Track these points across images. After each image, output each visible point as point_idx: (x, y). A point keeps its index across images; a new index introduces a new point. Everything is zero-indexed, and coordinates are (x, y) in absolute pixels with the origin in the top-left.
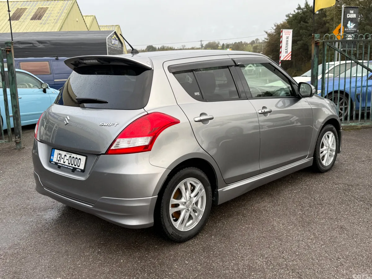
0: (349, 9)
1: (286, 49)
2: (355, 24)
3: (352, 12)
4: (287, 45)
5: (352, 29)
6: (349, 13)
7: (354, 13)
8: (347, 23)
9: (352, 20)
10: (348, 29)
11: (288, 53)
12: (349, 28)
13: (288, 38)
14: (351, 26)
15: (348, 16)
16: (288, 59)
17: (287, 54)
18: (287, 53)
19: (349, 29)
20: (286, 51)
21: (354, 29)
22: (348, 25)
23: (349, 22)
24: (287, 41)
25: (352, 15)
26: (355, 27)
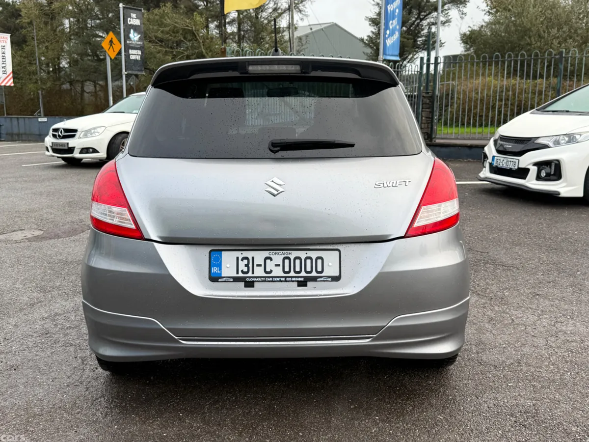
0: (129, 10)
1: (3, 67)
2: (139, 36)
3: (134, 15)
4: (4, 60)
5: (137, 43)
6: (131, 17)
7: (137, 18)
8: (130, 33)
9: (136, 28)
10: (131, 42)
11: (8, 74)
12: (133, 40)
13: (4, 49)
14: (134, 37)
15: (130, 21)
16: (8, 85)
17: (5, 76)
18: (6, 73)
19: (133, 42)
20: (4, 70)
21: (139, 43)
22: (131, 35)
23: (132, 31)
24: (3, 53)
25: (134, 21)
26: (140, 39)
